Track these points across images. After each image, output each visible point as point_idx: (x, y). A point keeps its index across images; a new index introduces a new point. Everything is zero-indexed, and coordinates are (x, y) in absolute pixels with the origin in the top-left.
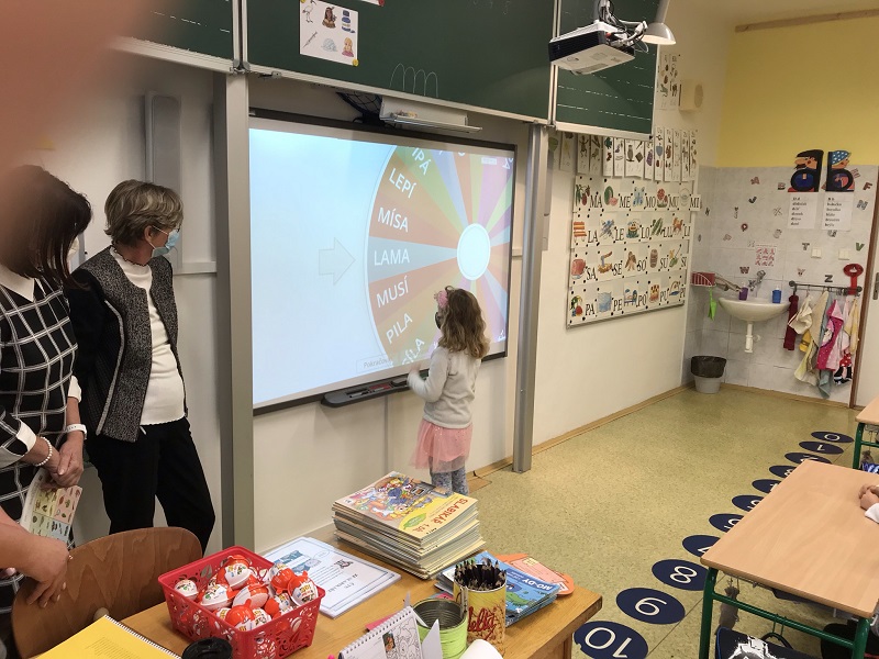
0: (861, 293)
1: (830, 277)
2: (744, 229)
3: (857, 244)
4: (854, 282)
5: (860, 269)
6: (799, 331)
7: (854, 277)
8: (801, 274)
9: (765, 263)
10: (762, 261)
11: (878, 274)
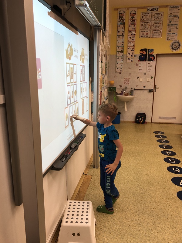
2: (120, 74)
8: (137, 86)
9: (127, 84)
10: (126, 83)
11: (156, 85)
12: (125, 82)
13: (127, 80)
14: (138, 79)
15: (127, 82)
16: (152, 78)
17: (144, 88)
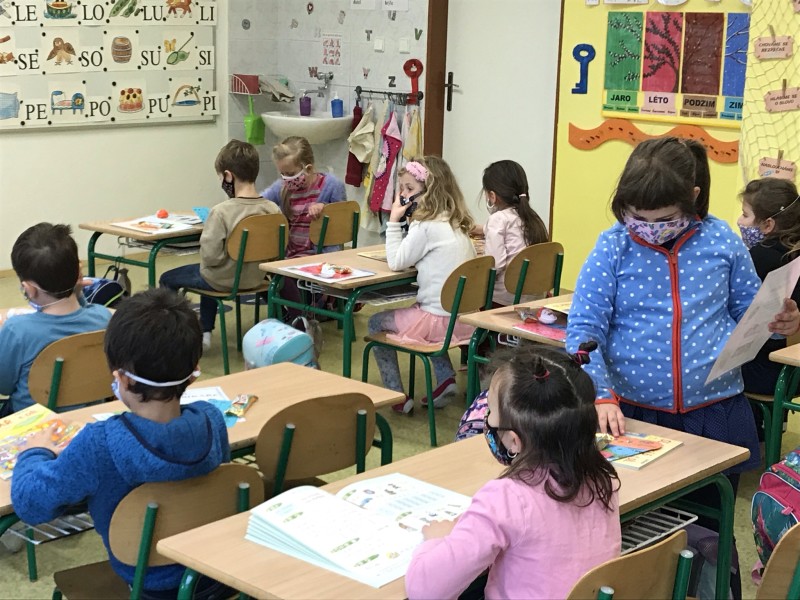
0: (423, 102)
1: (393, 78)
2: (310, 11)
3: (416, 30)
4: (415, 85)
5: (420, 67)
6: (361, 159)
7: (415, 77)
8: (366, 75)
9: (332, 61)
10: (329, 58)
12: (326, 50)
13: (332, 43)
14: (368, 38)
15: (333, 52)
17: (391, 85)
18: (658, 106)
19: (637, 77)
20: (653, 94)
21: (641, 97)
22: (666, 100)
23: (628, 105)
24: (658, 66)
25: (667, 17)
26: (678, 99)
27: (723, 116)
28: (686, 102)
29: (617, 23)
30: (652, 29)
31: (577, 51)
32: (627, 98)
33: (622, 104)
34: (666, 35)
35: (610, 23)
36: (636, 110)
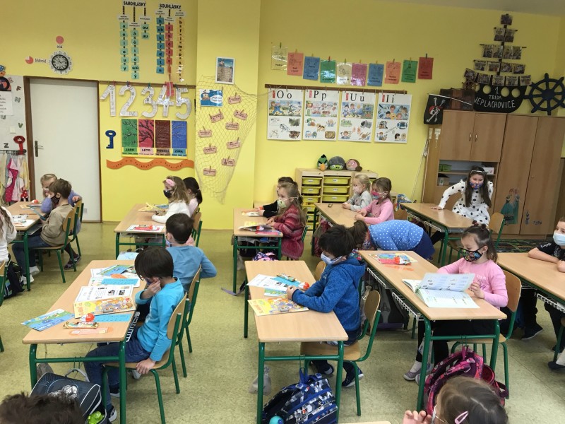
0: (26, 153)
1: (7, 144)
3: (19, 124)
4: (21, 147)
5: (24, 139)
7: (21, 143)
11: (36, 142)
16: (21, 126)
17: (6, 147)
18: (146, 152)
19: (136, 142)
20: (144, 148)
21: (139, 150)
22: (149, 150)
23: (133, 152)
24: (145, 139)
25: (147, 121)
26: (154, 150)
27: (173, 155)
28: (158, 150)
29: (126, 123)
30: (141, 125)
31: (107, 133)
32: (133, 150)
33: (131, 152)
34: (147, 127)
35: (123, 123)
36: (137, 154)
